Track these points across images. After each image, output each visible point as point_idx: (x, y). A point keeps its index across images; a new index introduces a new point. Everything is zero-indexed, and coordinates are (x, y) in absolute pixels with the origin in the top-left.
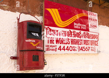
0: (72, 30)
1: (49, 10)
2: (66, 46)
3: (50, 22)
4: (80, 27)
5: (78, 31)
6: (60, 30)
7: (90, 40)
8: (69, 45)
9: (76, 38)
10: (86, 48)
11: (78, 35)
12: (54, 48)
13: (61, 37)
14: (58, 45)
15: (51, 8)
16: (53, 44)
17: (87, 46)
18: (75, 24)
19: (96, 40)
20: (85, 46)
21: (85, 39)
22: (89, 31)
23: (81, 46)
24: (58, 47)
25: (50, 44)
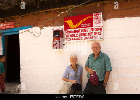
0: (80, 29)
1: (67, 22)
2: (76, 38)
3: (67, 27)
4: (86, 25)
5: (84, 28)
6: (72, 30)
7: (94, 32)
8: (78, 37)
9: (83, 32)
10: (90, 37)
11: (84, 31)
12: (70, 39)
13: (73, 33)
14: (72, 38)
15: (67, 20)
16: (69, 38)
17: (91, 36)
18: (82, 25)
19: (99, 31)
20: (90, 36)
21: (89, 32)
22: (93, 27)
23: (86, 37)
24: (71, 39)
25: (67, 38)
